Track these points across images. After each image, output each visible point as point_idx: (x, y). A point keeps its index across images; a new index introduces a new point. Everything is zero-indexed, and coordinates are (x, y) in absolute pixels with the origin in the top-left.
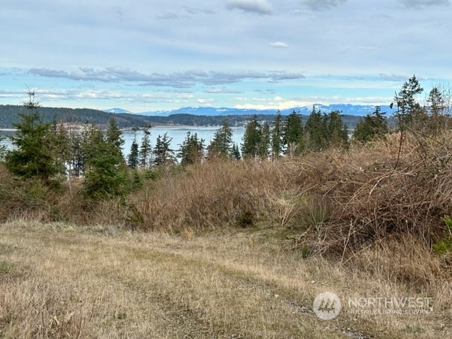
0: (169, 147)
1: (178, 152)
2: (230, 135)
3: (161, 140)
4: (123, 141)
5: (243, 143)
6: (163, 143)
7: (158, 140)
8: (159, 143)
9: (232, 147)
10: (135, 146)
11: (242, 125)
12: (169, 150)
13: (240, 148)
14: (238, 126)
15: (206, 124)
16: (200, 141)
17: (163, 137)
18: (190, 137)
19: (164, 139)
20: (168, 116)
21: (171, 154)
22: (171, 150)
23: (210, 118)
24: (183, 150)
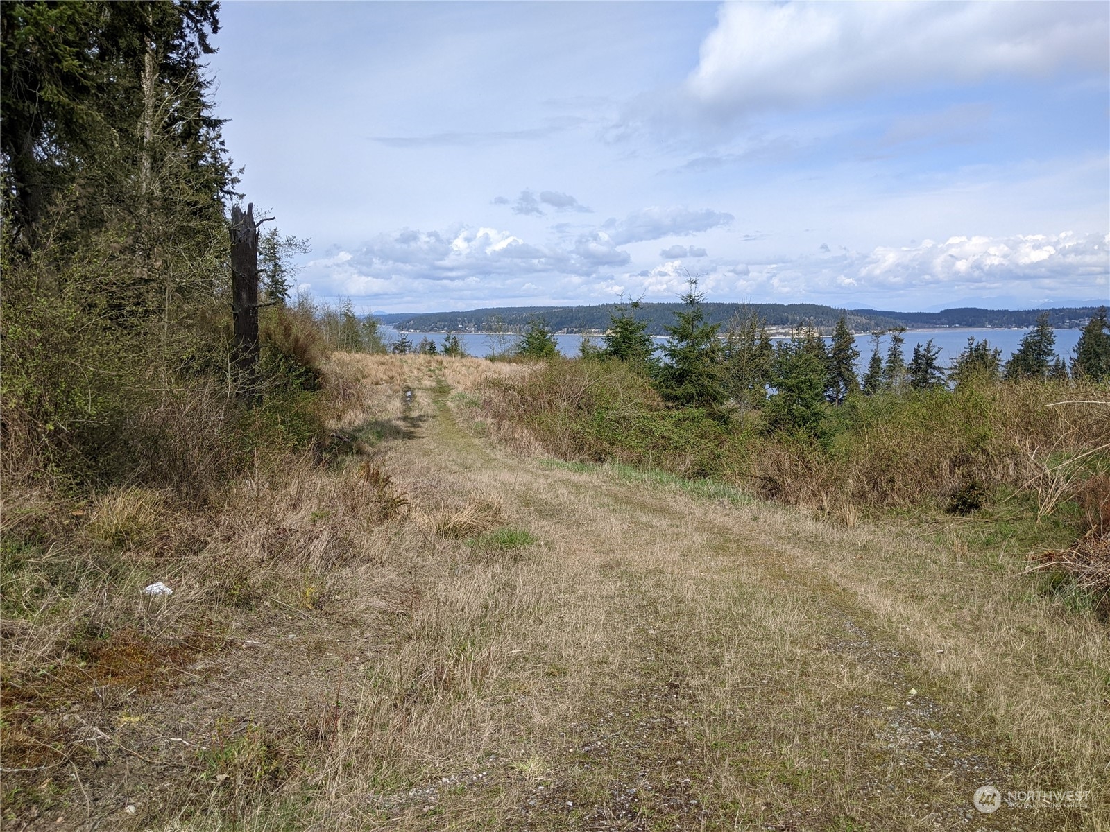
0: (936, 363)
1: (950, 372)
2: (1051, 342)
3: (922, 351)
4: (857, 354)
5: (1075, 356)
6: (924, 356)
7: (916, 351)
8: (917, 354)
9: (1053, 363)
10: (876, 362)
11: (1078, 325)
12: (934, 368)
13: (1068, 363)
14: (1070, 327)
15: (1008, 325)
16: (992, 352)
17: (925, 346)
18: (974, 346)
19: (928, 350)
20: (938, 311)
21: (937, 375)
22: (938, 368)
23: (1016, 314)
24: (961, 368)
